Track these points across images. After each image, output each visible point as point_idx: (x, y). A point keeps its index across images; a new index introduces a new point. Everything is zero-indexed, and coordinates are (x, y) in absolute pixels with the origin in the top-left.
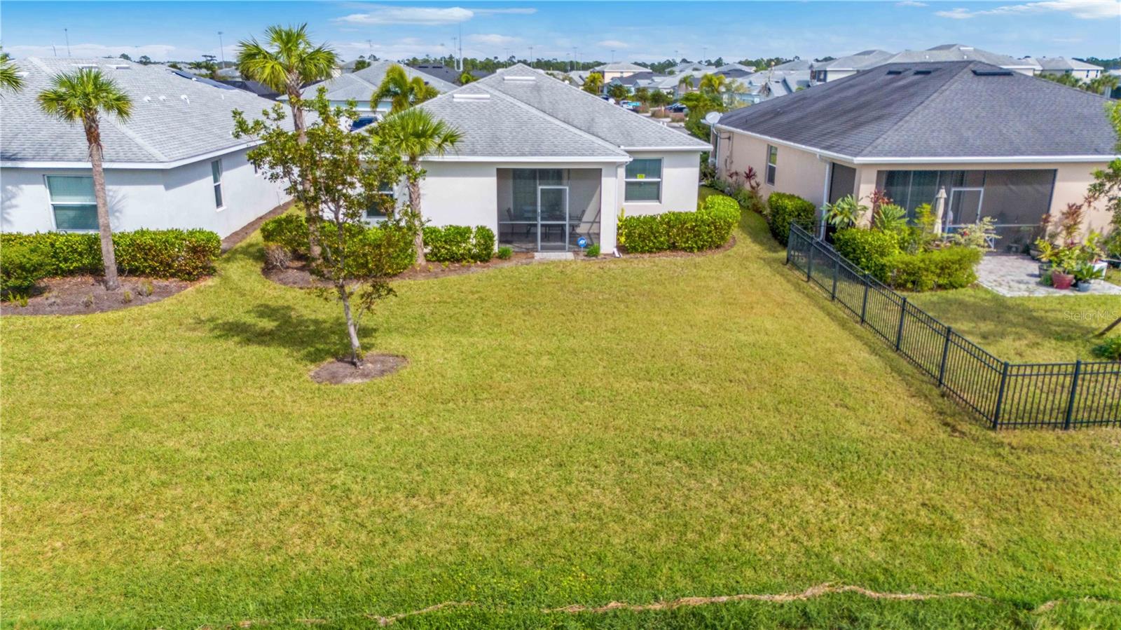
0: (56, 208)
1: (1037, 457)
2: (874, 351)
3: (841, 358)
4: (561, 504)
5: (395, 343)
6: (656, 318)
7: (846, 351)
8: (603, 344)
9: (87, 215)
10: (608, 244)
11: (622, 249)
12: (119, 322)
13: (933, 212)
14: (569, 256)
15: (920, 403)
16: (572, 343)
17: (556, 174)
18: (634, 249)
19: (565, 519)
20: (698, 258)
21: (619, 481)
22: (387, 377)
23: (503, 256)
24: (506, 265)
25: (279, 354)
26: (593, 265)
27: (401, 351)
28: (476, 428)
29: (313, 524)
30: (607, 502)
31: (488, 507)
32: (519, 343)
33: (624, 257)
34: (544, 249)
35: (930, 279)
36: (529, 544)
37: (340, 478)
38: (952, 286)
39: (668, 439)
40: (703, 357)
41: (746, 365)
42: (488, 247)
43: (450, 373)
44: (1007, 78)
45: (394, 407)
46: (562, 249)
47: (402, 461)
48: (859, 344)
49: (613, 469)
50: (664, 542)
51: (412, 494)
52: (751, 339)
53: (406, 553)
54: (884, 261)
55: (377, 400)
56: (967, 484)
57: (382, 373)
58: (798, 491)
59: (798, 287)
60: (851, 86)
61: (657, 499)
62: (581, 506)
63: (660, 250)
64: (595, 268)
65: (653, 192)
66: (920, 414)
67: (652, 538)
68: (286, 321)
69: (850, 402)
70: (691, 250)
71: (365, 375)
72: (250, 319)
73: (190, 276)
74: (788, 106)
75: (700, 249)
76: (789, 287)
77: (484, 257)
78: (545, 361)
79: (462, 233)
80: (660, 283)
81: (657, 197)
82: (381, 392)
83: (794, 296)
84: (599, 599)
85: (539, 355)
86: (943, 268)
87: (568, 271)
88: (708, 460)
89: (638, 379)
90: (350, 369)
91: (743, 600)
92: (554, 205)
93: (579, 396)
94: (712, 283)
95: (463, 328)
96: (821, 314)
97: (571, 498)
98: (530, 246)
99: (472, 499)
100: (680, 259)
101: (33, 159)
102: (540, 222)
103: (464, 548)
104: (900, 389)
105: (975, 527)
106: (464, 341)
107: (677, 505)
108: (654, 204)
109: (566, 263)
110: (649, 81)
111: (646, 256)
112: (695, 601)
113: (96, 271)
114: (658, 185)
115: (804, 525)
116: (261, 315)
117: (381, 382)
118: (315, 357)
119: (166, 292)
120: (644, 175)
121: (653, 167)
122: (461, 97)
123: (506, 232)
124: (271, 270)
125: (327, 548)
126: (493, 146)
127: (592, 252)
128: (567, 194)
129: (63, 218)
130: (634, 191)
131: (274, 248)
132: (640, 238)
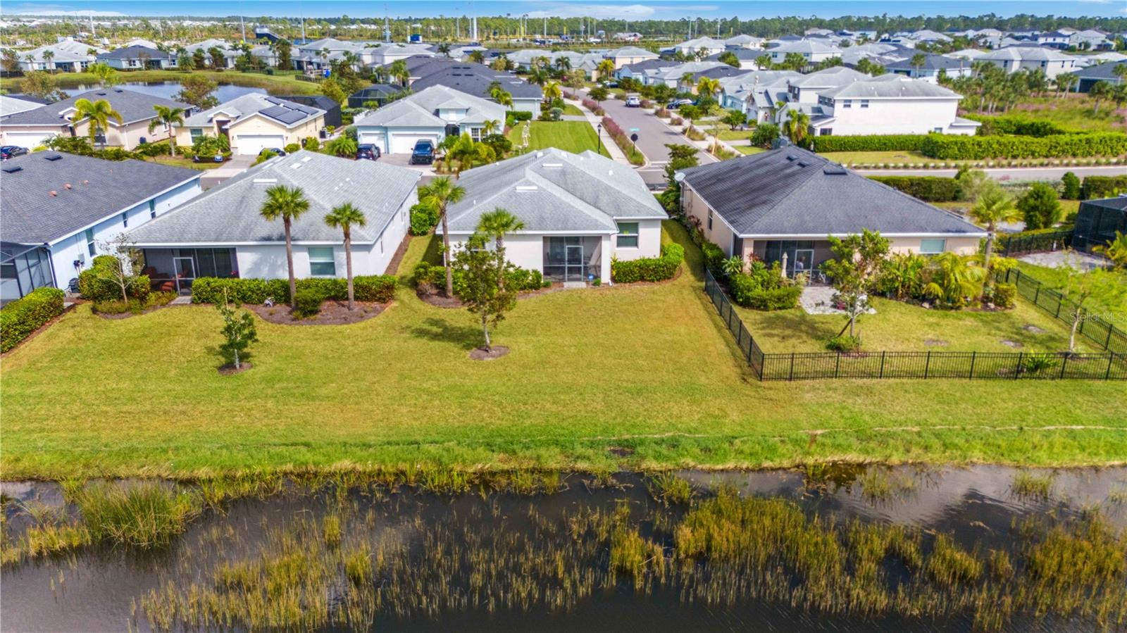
0: (312, 264)
1: (771, 392)
2: (728, 345)
3: (711, 348)
4: (581, 408)
5: (502, 340)
6: (627, 326)
7: (714, 345)
8: (600, 341)
9: (330, 268)
10: (606, 276)
11: (613, 279)
12: (365, 328)
13: (781, 266)
14: (583, 285)
15: (738, 370)
16: (584, 340)
17: (575, 240)
18: (620, 281)
19: (583, 413)
20: (656, 286)
21: (604, 400)
22: (503, 357)
23: (547, 286)
24: (549, 292)
25: (449, 345)
26: (597, 292)
27: (506, 344)
28: (546, 380)
29: (492, 414)
30: (599, 407)
31: (554, 408)
32: (560, 341)
33: (616, 285)
34: (570, 280)
35: (770, 305)
36: (570, 420)
37: (497, 398)
38: (784, 308)
39: (625, 384)
40: (647, 348)
41: (665, 352)
42: (538, 282)
43: (530, 355)
44: (843, 177)
45: (509, 370)
46: (579, 280)
47: (519, 392)
48: (722, 341)
49: (601, 396)
50: (618, 420)
51: (525, 404)
52: (670, 338)
53: (528, 423)
54: (750, 294)
55: (502, 368)
56: (739, 402)
57: (500, 355)
58: (672, 404)
59: (706, 308)
60: (766, 164)
61: (618, 406)
62: (589, 408)
63: (635, 281)
64: (597, 294)
65: (634, 242)
66: (734, 374)
67: (614, 418)
68: (446, 328)
69: (706, 369)
70: (653, 281)
71: (493, 356)
72: (426, 327)
73: (383, 300)
74: (726, 173)
75: (658, 280)
76: (701, 307)
77: (535, 286)
78: (573, 350)
79: (525, 274)
80: (632, 304)
81: (636, 245)
82: (502, 364)
83: (702, 313)
84: (595, 436)
85: (569, 347)
86: (779, 299)
87: (583, 296)
88: (639, 392)
89: (615, 358)
90: (485, 353)
91: (642, 437)
92: (575, 256)
93: (589, 366)
94: (660, 305)
95: (532, 332)
96: (711, 323)
97: (585, 406)
98: (561, 277)
99: (548, 406)
100: (646, 287)
101: (303, 240)
102: (567, 265)
103: (547, 421)
104: (731, 363)
105: (734, 416)
106: (534, 339)
107: (625, 408)
108: (633, 249)
109: (582, 290)
110: (656, 71)
111: (627, 285)
112: (627, 437)
113: (345, 297)
114: (636, 238)
115: (671, 416)
116: (432, 324)
117: (502, 359)
118: (468, 347)
119: (377, 311)
120: (628, 231)
121: (634, 226)
122: (520, 189)
123: (548, 271)
124: (422, 295)
125: (499, 421)
126: (541, 224)
127: (597, 282)
128: (582, 248)
129: (317, 269)
130: (622, 242)
131: (424, 284)
132: (624, 274)
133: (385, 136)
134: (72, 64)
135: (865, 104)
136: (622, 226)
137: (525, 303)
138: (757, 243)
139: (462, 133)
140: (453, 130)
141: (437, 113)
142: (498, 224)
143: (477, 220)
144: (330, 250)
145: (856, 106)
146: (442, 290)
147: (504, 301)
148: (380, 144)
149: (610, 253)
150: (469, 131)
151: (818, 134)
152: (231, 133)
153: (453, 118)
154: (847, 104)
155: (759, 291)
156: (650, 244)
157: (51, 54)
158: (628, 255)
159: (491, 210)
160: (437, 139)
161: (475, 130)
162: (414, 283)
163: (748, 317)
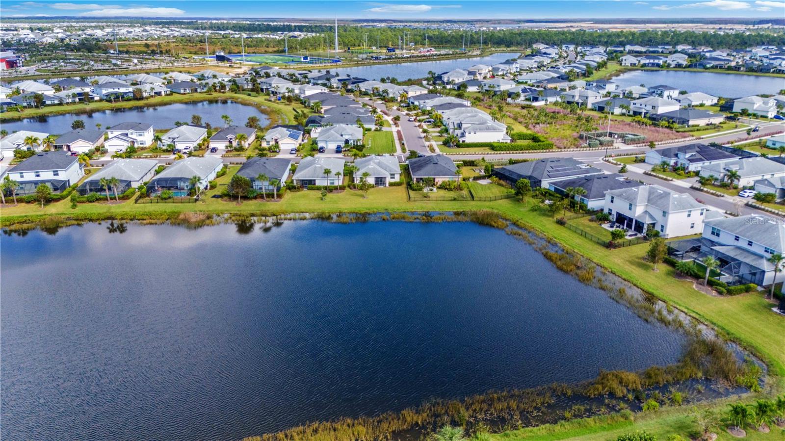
1: (411, 203)
2: (406, 196)
3: (403, 196)
5: (368, 196)
6: (390, 194)
8: (385, 196)
9: (333, 183)
10: (387, 185)
12: (342, 195)
16: (382, 196)
17: (382, 178)
21: (384, 203)
24: (376, 188)
25: (358, 197)
28: (375, 201)
32: (378, 196)
33: (389, 187)
34: (380, 186)
35: (417, 190)
36: (378, 206)
37: (367, 203)
38: (420, 191)
40: (393, 197)
43: (373, 198)
44: (436, 164)
46: (382, 186)
47: (370, 203)
51: (371, 205)
53: (372, 207)
54: (414, 188)
55: (368, 200)
56: (405, 204)
57: (368, 198)
58: (395, 203)
63: (394, 186)
64: (385, 188)
65: (394, 178)
66: (406, 201)
67: (385, 206)
68: (357, 194)
69: (402, 200)
70: (398, 186)
72: (354, 194)
73: (344, 190)
76: (404, 191)
77: (373, 187)
78: (380, 197)
79: (371, 184)
80: (392, 190)
86: (419, 189)
88: (390, 203)
89: (387, 199)
90: (365, 198)
92: (381, 181)
94: (398, 191)
95: (373, 195)
96: (405, 193)
97: (381, 205)
98: (378, 185)
99: (375, 205)
100: (396, 187)
101: (329, 178)
102: (379, 183)
104: (405, 198)
105: (404, 206)
109: (382, 188)
111: (392, 187)
113: (337, 189)
115: (394, 205)
118: (361, 197)
120: (393, 176)
121: (394, 175)
122: (370, 167)
123: (376, 184)
124: (351, 189)
125: (368, 206)
126: (374, 174)
127: (385, 186)
128: (383, 180)
129: (331, 183)
130: (391, 178)
131: (351, 186)
132: (391, 185)
133: (326, 143)
134: (160, 92)
135: (475, 133)
136: (391, 174)
137: (371, 190)
138: (417, 179)
139: (350, 142)
140: (347, 142)
141: (342, 135)
142: (366, 175)
143: (362, 174)
144: (333, 180)
145: (472, 133)
146: (355, 188)
147: (367, 189)
148: (325, 146)
149: (388, 180)
150: (352, 141)
151: (461, 142)
152: (279, 143)
153: (347, 137)
154: (470, 133)
155: (416, 188)
156: (397, 179)
157: (154, 88)
158: (393, 181)
159: (364, 172)
160: (343, 145)
161: (354, 141)
162: (349, 186)
163: (411, 192)
